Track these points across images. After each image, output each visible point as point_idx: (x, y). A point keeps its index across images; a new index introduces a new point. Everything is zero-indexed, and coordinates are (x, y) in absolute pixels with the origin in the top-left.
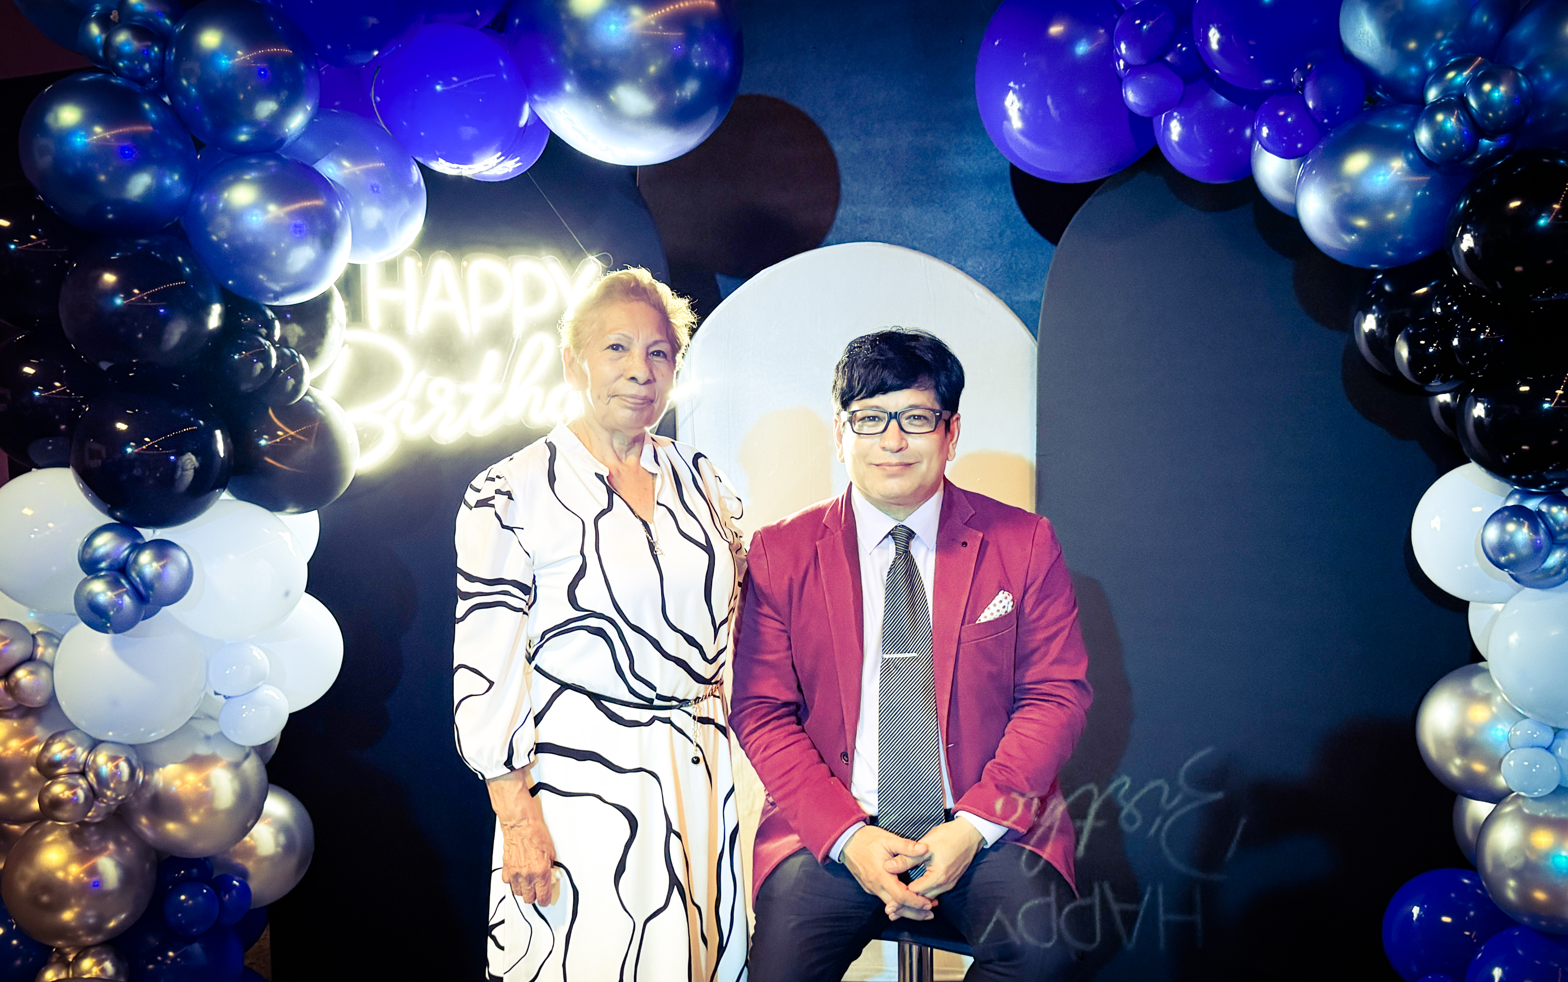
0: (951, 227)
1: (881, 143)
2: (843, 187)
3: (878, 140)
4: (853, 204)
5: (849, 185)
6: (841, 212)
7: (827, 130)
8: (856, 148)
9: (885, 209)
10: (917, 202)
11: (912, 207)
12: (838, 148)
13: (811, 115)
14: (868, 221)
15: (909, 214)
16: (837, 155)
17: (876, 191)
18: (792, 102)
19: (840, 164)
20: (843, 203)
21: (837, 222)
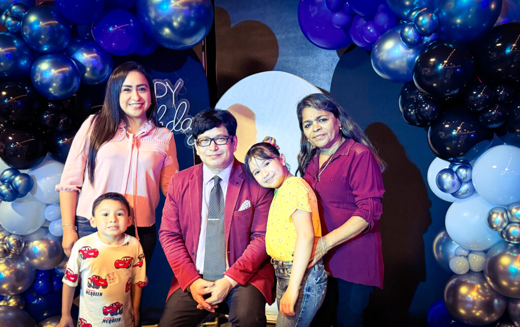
0: (315, 63)
1: (292, 35)
2: (280, 50)
3: (291, 34)
4: (283, 56)
5: (281, 50)
6: (279, 59)
7: (274, 32)
8: (283, 37)
9: (293, 58)
10: (303, 55)
11: (302, 57)
12: (278, 37)
13: (269, 27)
14: (288, 62)
15: (301, 59)
16: (278, 40)
17: (290, 52)
18: (263, 22)
19: (279, 43)
20: (279, 56)
21: (278, 62)
